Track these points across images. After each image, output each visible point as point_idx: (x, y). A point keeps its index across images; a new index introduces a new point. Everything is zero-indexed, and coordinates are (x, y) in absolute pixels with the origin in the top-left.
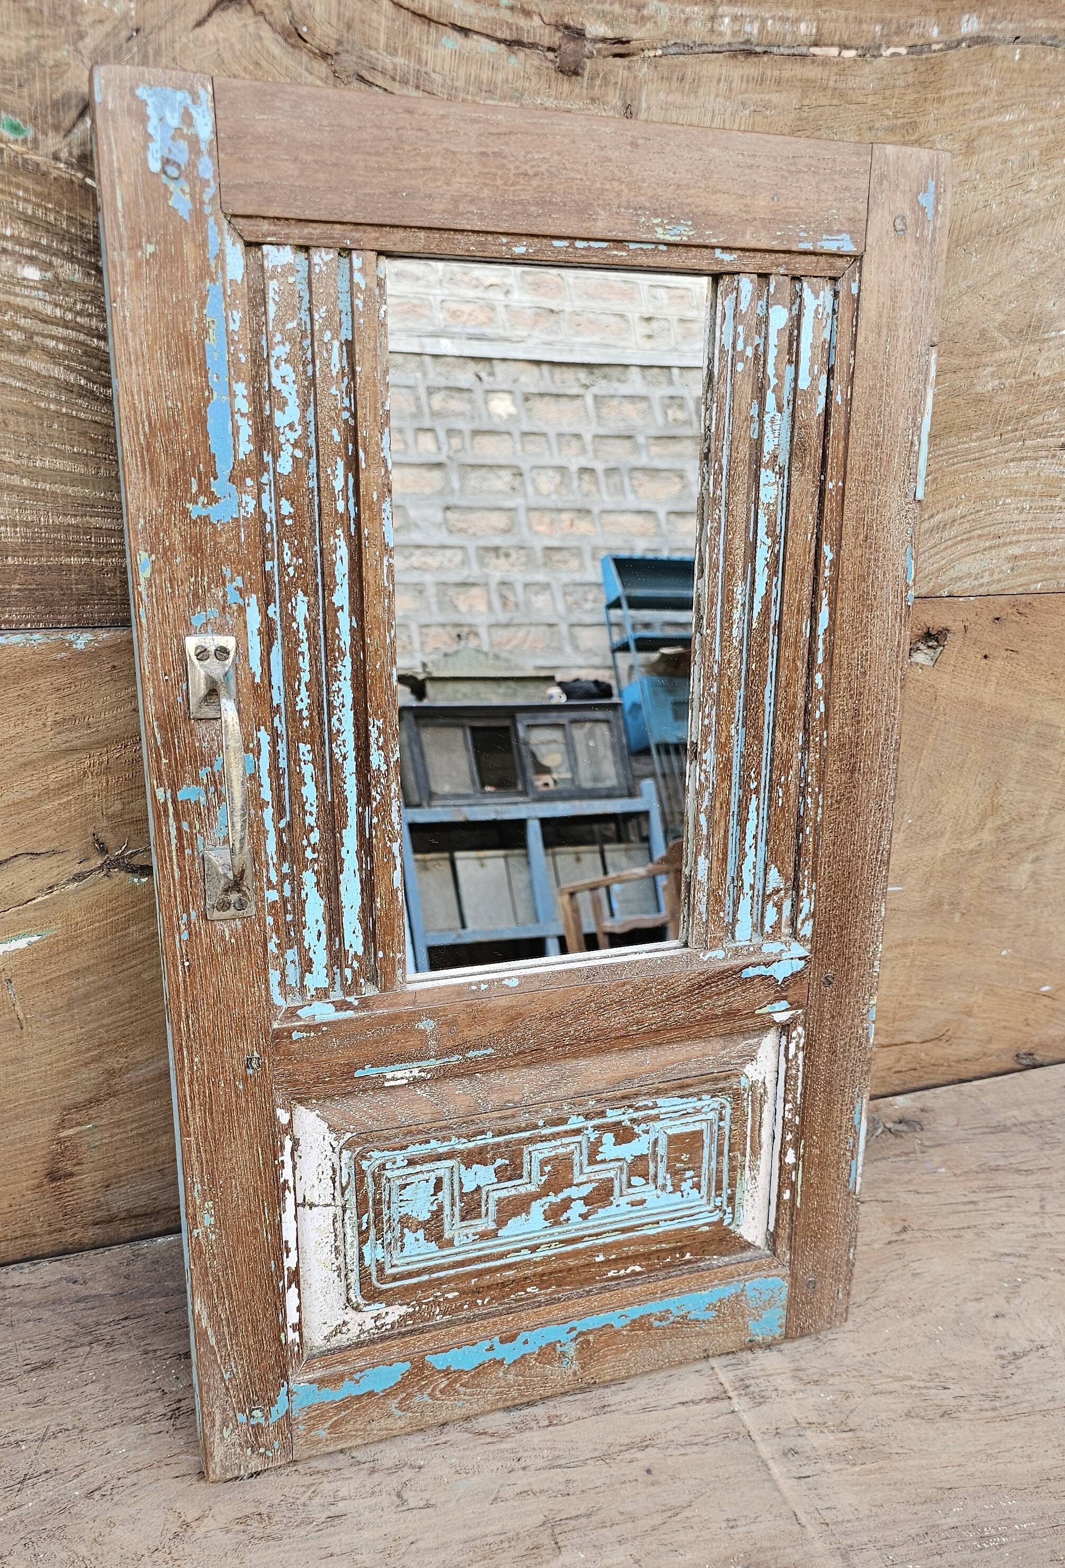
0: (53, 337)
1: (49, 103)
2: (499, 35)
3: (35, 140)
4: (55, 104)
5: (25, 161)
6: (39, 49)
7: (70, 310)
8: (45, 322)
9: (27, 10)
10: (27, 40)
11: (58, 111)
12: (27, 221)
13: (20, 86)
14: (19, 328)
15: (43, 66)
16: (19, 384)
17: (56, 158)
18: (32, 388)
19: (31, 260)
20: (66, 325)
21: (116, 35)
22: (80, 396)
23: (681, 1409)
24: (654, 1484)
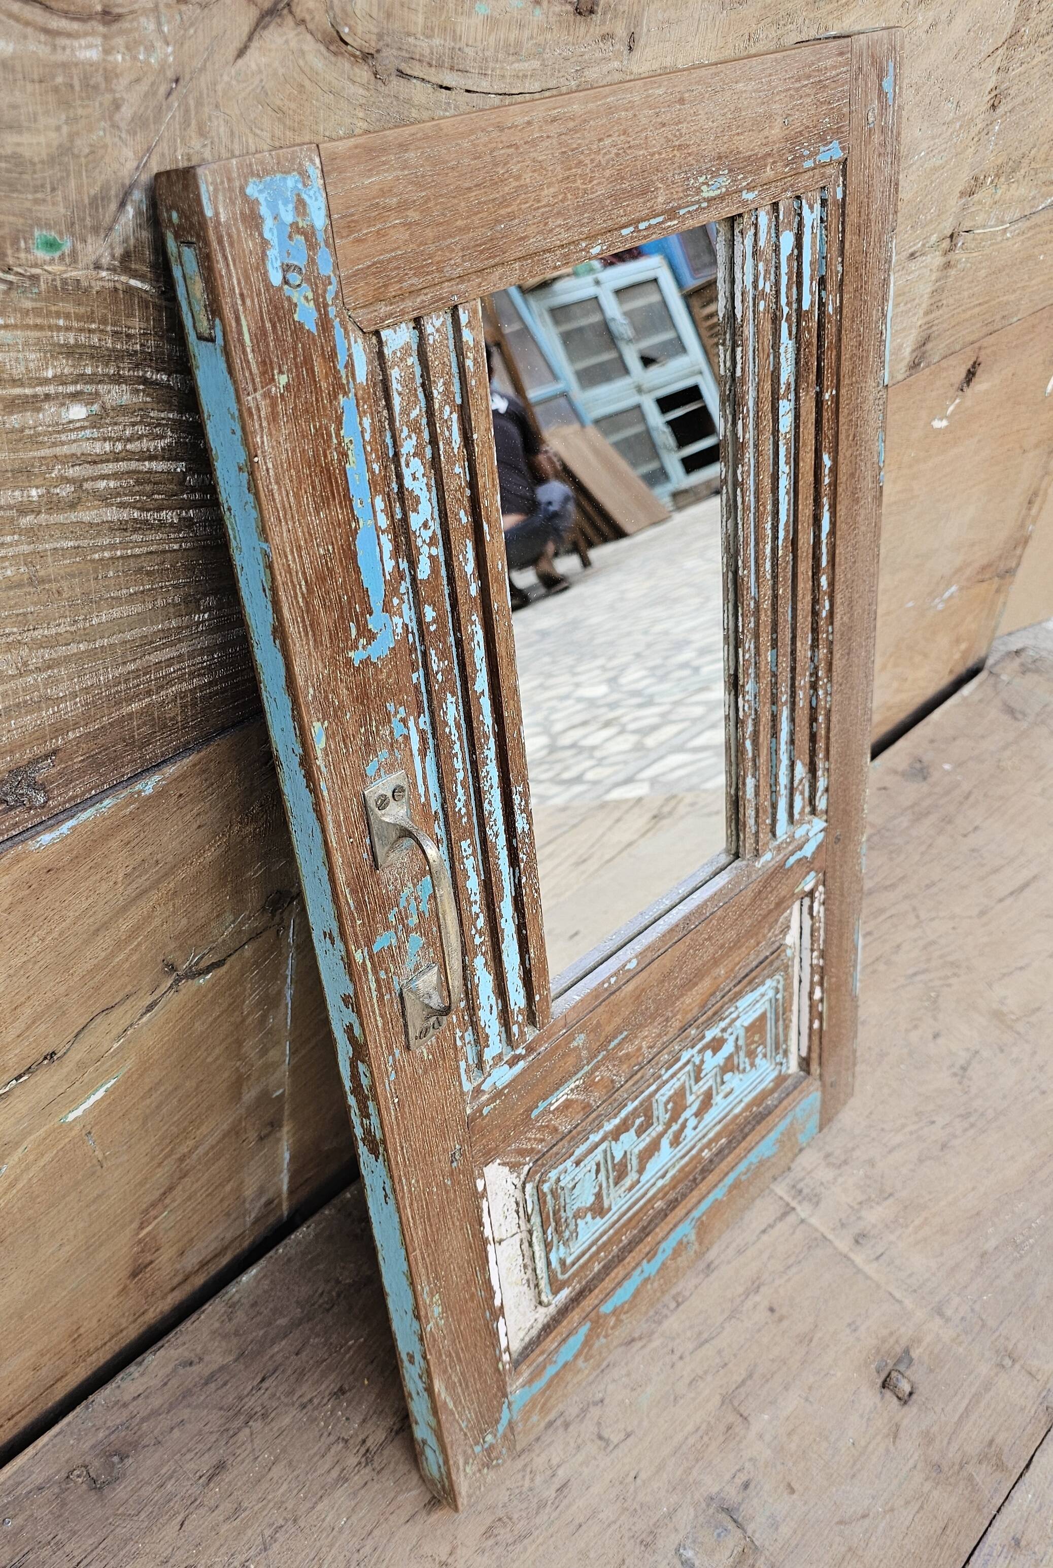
0: (103, 477)
1: (86, 201)
3: (74, 253)
4: (94, 201)
5: (64, 282)
6: (72, 137)
7: (119, 439)
8: (95, 462)
9: (56, 90)
10: (58, 129)
11: (97, 208)
12: (70, 351)
13: (53, 189)
14: (68, 480)
15: (78, 157)
16: (71, 544)
17: (98, 267)
18: (83, 543)
19: (75, 397)
20: (116, 458)
21: (155, 94)
22: (135, 530)
23: (765, 1238)
24: (781, 1319)
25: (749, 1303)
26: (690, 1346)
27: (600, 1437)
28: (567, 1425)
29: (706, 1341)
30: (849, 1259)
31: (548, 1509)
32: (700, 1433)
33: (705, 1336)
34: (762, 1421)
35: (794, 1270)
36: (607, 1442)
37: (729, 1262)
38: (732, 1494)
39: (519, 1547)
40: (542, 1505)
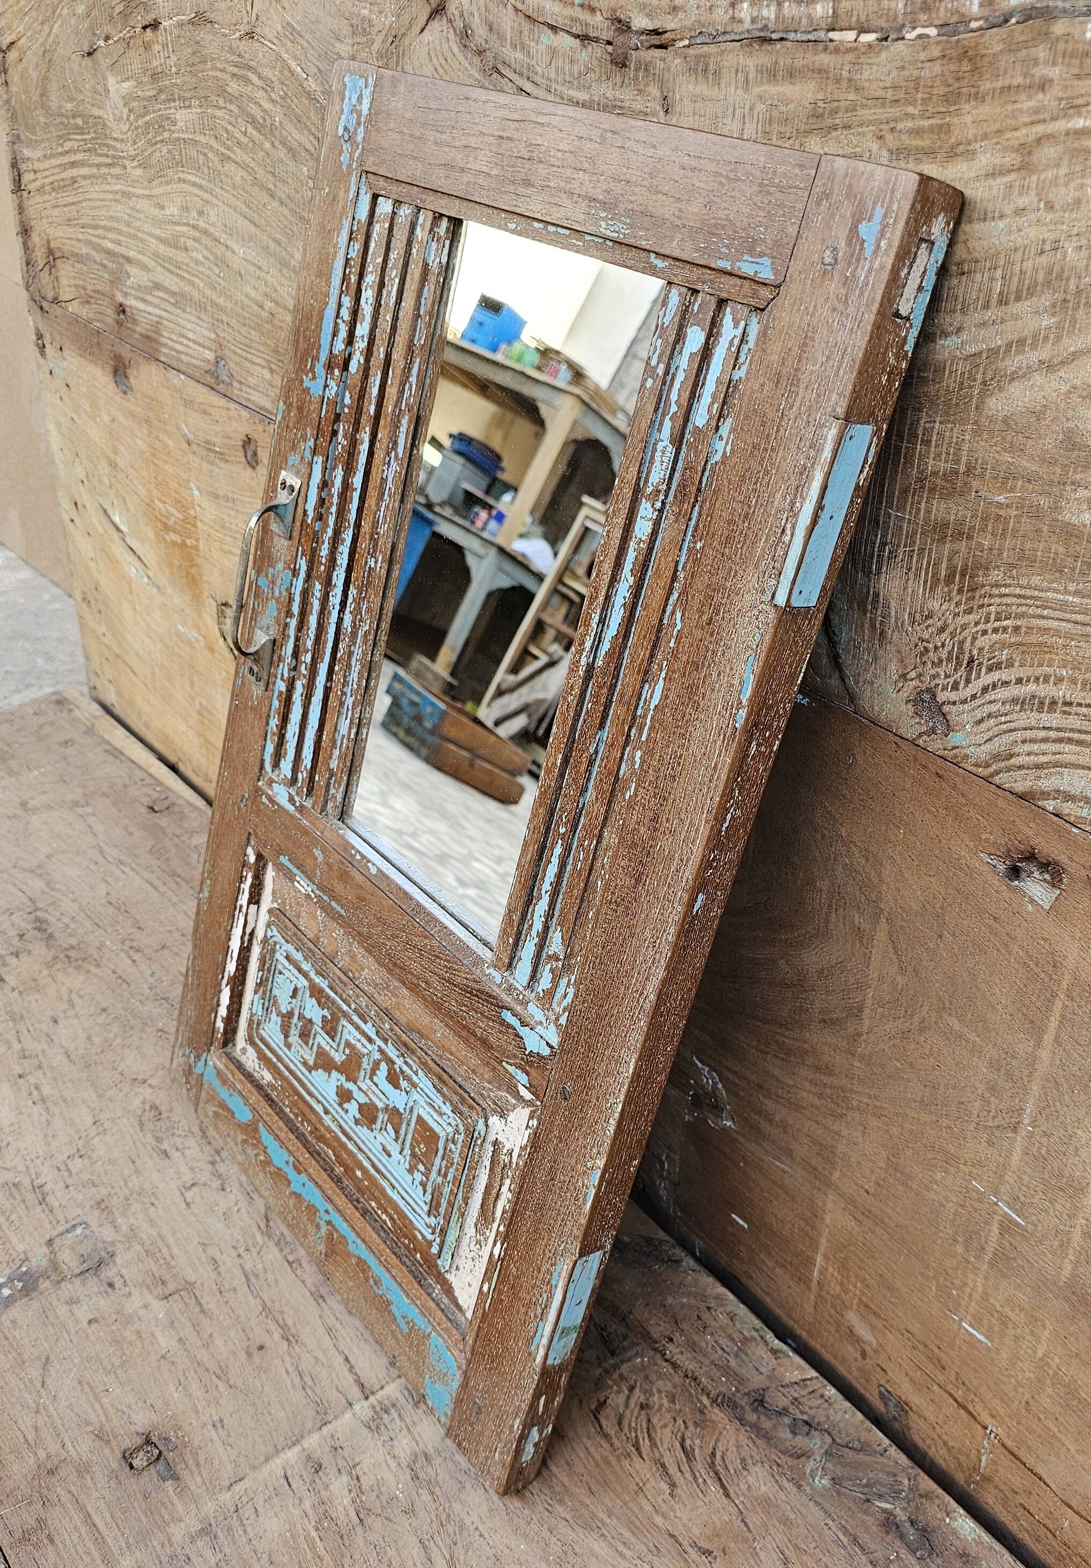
2: (574, 31)
23: (340, 1359)
24: (249, 1354)
25: (273, 1327)
26: (248, 1266)
27: (193, 1185)
28: (213, 1163)
29: (248, 1280)
30: (294, 1444)
31: (154, 1143)
32: (169, 1258)
33: (253, 1280)
34: (159, 1309)
35: (297, 1380)
36: (189, 1189)
37: (321, 1317)
38: (109, 1273)
39: (136, 1123)
40: (159, 1140)
